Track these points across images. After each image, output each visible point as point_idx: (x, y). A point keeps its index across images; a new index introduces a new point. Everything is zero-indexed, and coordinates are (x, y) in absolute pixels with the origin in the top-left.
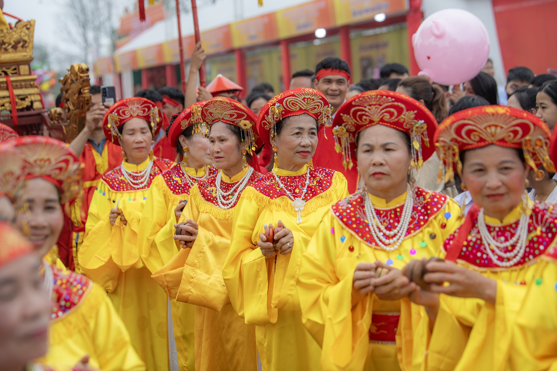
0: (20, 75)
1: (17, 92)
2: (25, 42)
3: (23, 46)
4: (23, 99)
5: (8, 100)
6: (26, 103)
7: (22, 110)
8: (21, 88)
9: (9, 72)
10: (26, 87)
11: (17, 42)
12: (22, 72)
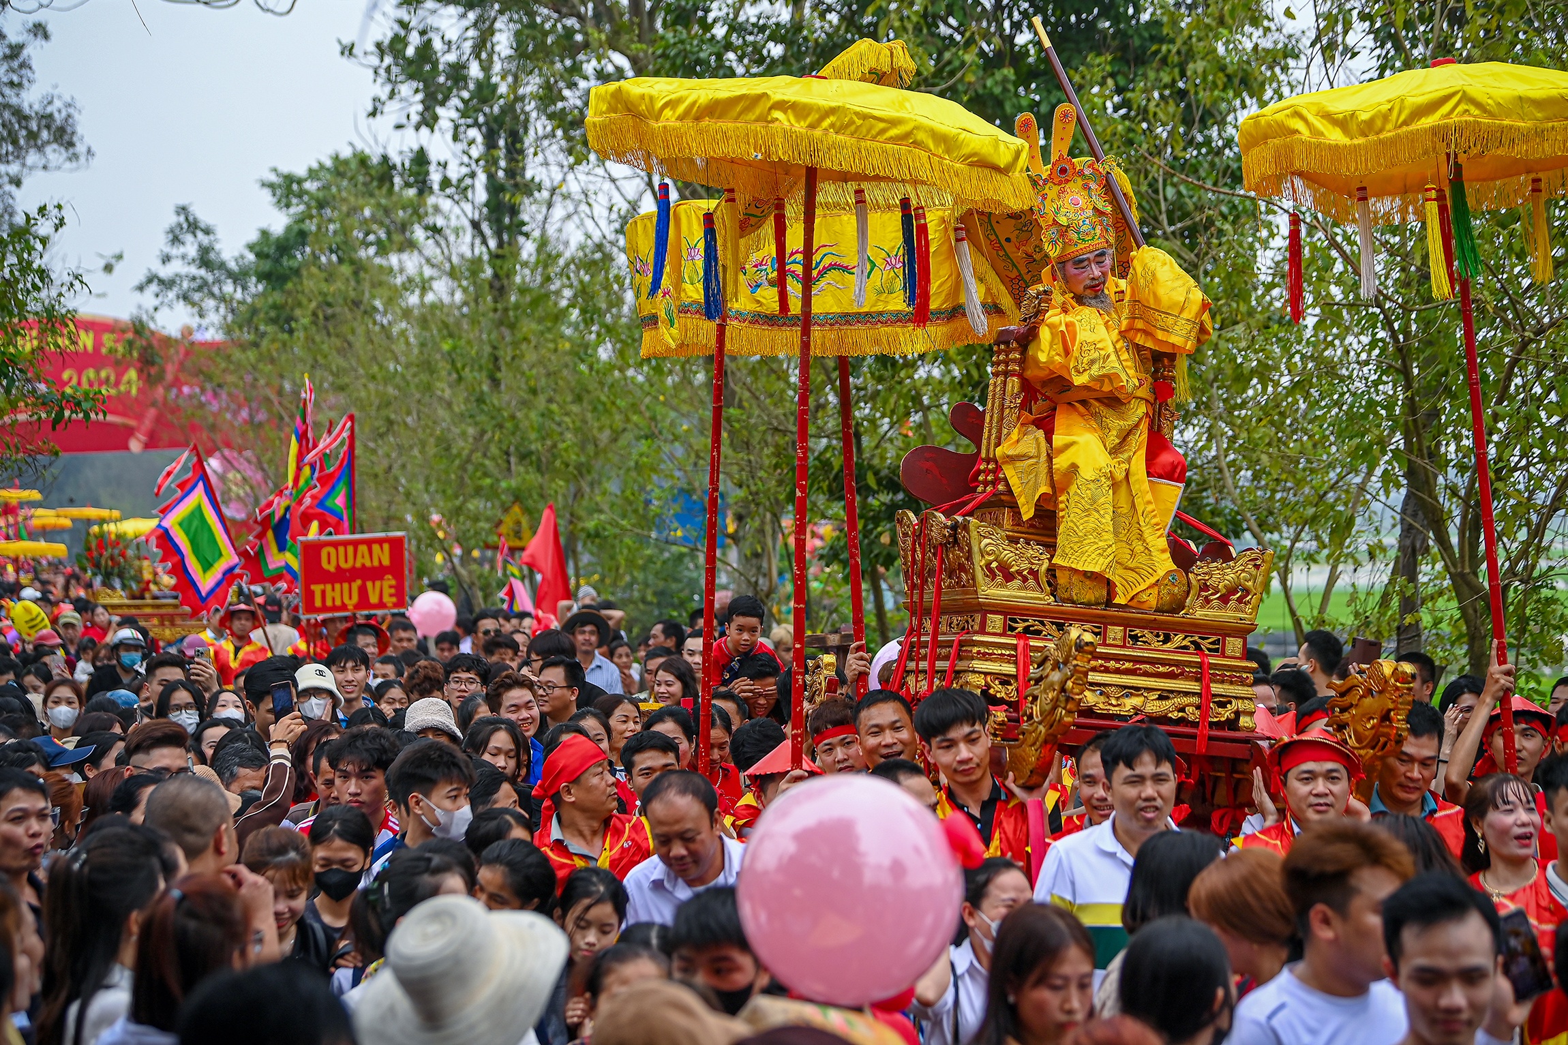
0: (1224, 656)
1: (1216, 688)
2: (1247, 591)
3: (1240, 600)
4: (1222, 705)
5: (1195, 700)
6: (1226, 714)
7: (1219, 725)
8: (1222, 682)
9: (1205, 644)
10: (1231, 683)
11: (1232, 591)
12: (1228, 652)
